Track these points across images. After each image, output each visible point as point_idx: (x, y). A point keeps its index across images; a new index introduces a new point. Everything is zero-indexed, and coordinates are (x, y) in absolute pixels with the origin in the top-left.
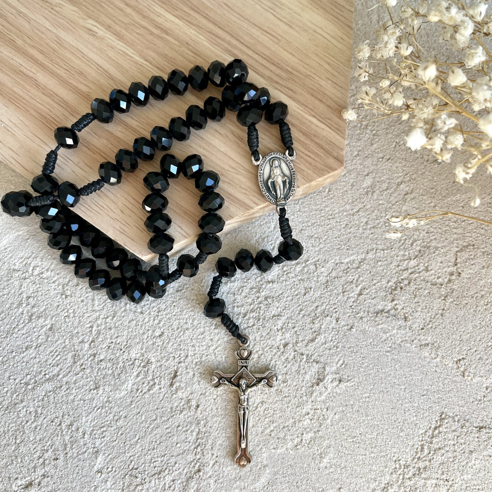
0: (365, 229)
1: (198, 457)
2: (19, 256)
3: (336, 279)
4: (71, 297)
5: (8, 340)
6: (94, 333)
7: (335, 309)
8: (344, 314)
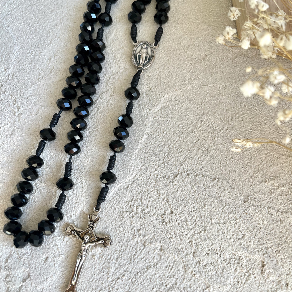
2: (124, 202)
4: (170, 222)
5: (132, 265)
6: (194, 245)
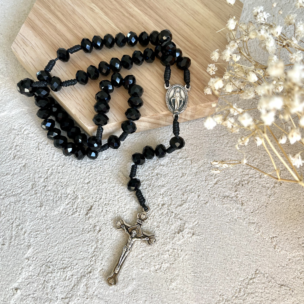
0: (226, 146)
1: (92, 263)
2: (18, 122)
3: (203, 172)
4: (42, 150)
6: (49, 173)
7: (198, 189)
8: (204, 193)
